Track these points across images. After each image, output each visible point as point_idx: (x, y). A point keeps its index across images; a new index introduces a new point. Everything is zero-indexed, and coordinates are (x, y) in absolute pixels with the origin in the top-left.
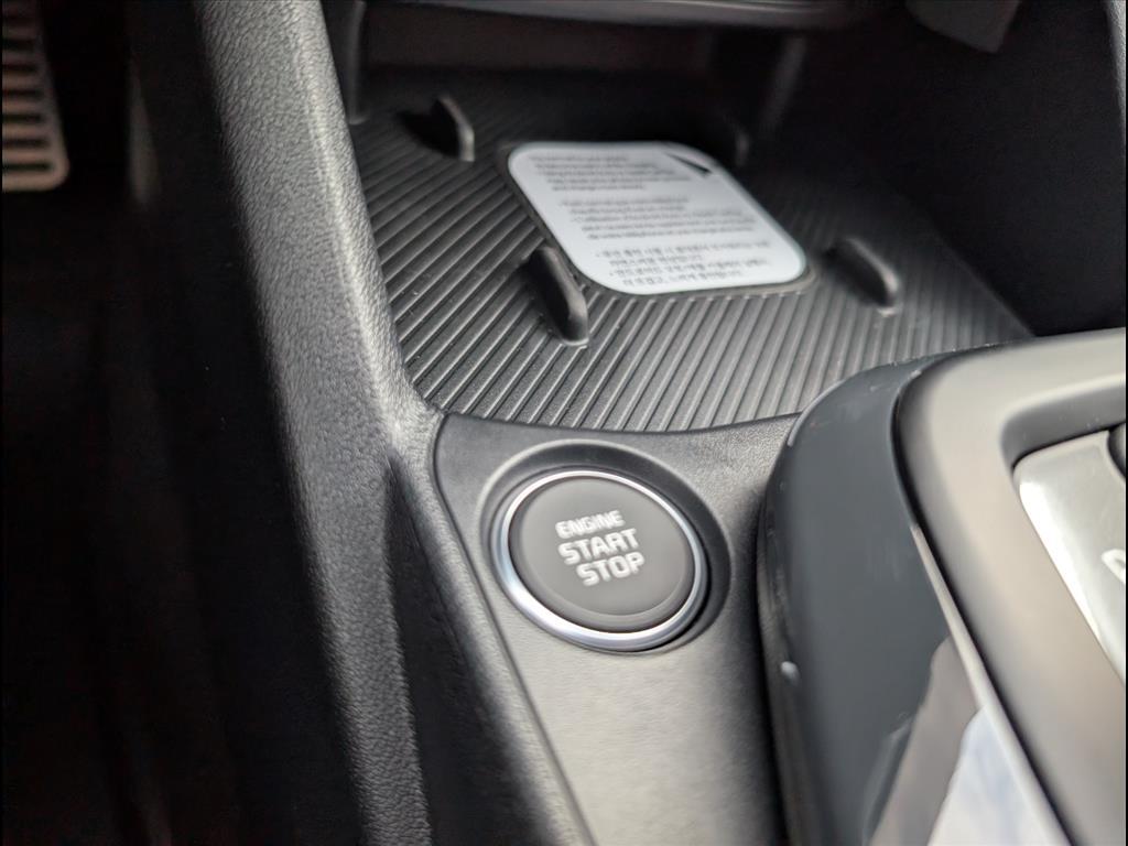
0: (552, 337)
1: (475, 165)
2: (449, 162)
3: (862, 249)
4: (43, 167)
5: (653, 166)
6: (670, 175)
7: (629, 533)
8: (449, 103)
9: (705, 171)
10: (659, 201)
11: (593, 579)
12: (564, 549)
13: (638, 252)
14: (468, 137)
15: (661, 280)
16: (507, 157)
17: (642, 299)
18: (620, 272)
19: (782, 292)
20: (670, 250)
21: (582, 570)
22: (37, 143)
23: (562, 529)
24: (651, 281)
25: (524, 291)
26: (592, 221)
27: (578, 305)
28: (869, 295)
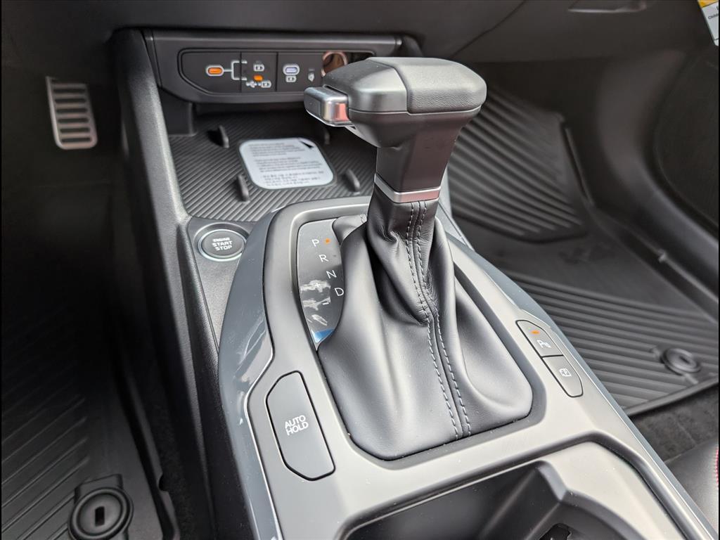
0: (239, 201)
1: (229, 149)
2: (221, 148)
3: (351, 174)
4: (88, 139)
5: (293, 146)
6: (298, 149)
7: (230, 242)
8: (222, 129)
9: (310, 147)
10: (289, 159)
11: (219, 249)
12: (214, 244)
13: (275, 176)
14: (226, 140)
15: (280, 184)
16: (240, 144)
17: (269, 191)
18: (267, 182)
19: (327, 187)
20: (287, 175)
21: (217, 248)
22: (86, 130)
23: (214, 240)
24: (276, 185)
25: (234, 188)
26: (263, 165)
27: (246, 192)
28: (352, 188)
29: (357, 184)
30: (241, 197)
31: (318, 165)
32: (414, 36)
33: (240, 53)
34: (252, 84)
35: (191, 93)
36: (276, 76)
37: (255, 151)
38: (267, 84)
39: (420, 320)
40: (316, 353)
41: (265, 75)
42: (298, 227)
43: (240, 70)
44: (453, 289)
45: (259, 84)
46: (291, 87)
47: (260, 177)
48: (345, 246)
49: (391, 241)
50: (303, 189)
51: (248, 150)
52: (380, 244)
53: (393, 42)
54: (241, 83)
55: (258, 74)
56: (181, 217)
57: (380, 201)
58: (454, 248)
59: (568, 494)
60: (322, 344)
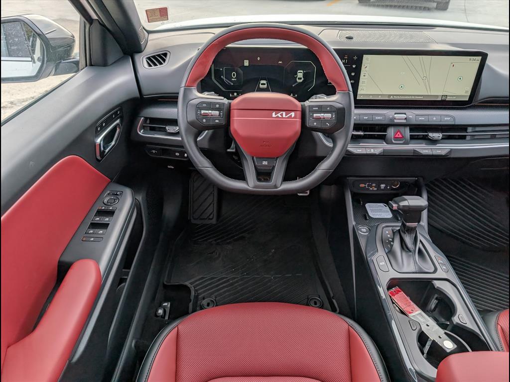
2: (360, 205)
4: (307, 193)
6: (382, 207)
7: (366, 230)
8: (361, 200)
9: (385, 206)
10: (379, 209)
11: (363, 231)
13: (375, 214)
14: (362, 203)
15: (377, 217)
16: (366, 204)
17: (374, 218)
18: (373, 216)
19: (391, 219)
20: (379, 214)
23: (362, 229)
25: (365, 217)
26: (372, 211)
27: (368, 218)
28: (398, 220)
29: (399, 219)
30: (366, 219)
31: (388, 212)
32: (422, 177)
33: (369, 181)
34: (371, 189)
35: (355, 191)
36: (378, 187)
37: (370, 207)
38: (376, 189)
39: (410, 251)
40: (386, 254)
41: (375, 187)
42: (383, 228)
43: (368, 186)
44: (419, 245)
45: (374, 189)
46: (383, 190)
47: (371, 214)
48: (394, 233)
49: (405, 233)
50: (383, 218)
51: (368, 206)
52: (402, 234)
53: (414, 179)
54: (369, 189)
55: (374, 186)
56: (354, 223)
57: (403, 225)
58: (421, 236)
59: (437, 287)
60: (388, 252)
